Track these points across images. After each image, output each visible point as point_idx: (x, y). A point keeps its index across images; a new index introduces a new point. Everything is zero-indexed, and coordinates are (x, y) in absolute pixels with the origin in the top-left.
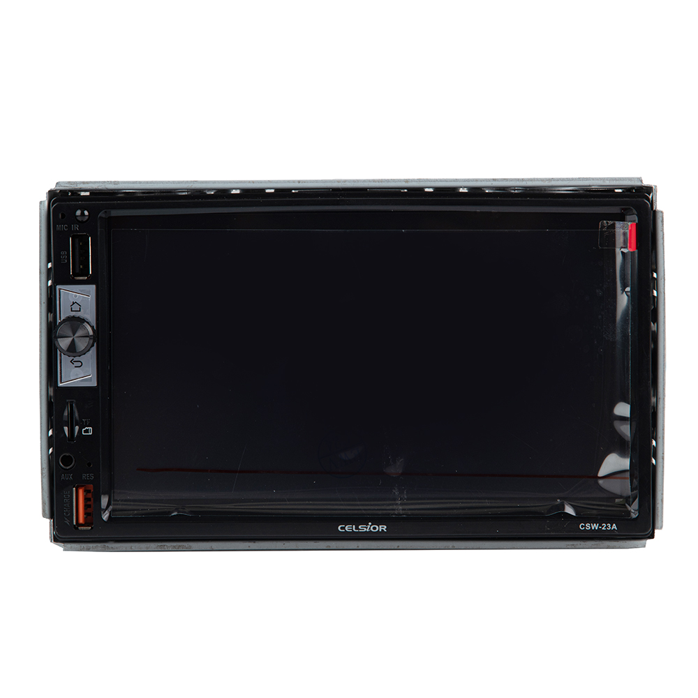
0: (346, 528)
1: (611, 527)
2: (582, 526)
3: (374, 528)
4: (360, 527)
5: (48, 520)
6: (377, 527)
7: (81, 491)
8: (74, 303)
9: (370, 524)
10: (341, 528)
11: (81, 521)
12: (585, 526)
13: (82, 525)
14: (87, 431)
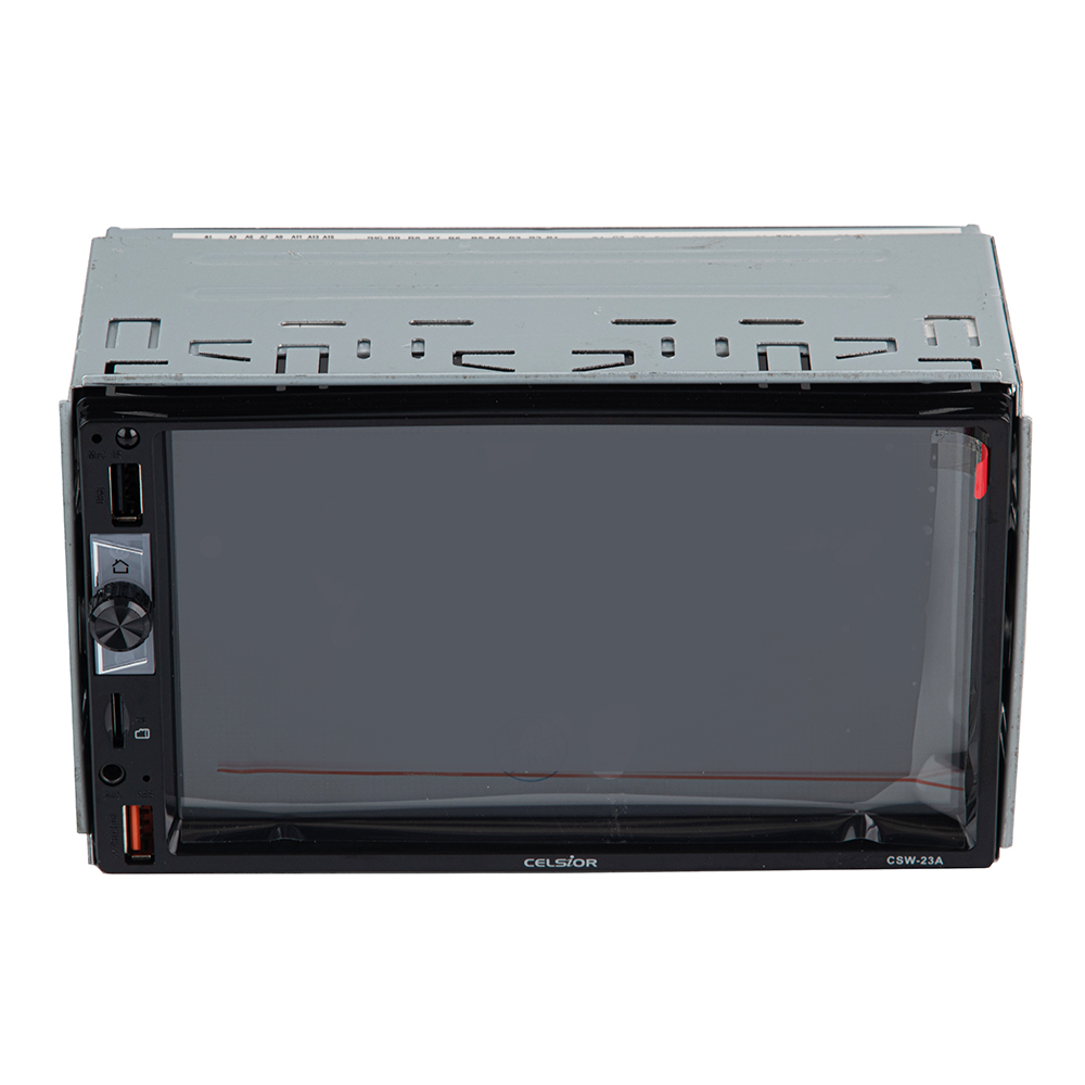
0: (537, 863)
1: (935, 860)
2: (891, 860)
3: (579, 863)
4: (557, 861)
5: (85, 836)
6: (583, 862)
7: (134, 810)
8: (117, 562)
9: (572, 857)
10: (529, 863)
11: (136, 847)
12: (895, 860)
13: (137, 852)
14: (142, 734)
